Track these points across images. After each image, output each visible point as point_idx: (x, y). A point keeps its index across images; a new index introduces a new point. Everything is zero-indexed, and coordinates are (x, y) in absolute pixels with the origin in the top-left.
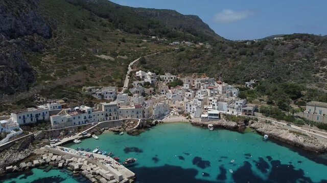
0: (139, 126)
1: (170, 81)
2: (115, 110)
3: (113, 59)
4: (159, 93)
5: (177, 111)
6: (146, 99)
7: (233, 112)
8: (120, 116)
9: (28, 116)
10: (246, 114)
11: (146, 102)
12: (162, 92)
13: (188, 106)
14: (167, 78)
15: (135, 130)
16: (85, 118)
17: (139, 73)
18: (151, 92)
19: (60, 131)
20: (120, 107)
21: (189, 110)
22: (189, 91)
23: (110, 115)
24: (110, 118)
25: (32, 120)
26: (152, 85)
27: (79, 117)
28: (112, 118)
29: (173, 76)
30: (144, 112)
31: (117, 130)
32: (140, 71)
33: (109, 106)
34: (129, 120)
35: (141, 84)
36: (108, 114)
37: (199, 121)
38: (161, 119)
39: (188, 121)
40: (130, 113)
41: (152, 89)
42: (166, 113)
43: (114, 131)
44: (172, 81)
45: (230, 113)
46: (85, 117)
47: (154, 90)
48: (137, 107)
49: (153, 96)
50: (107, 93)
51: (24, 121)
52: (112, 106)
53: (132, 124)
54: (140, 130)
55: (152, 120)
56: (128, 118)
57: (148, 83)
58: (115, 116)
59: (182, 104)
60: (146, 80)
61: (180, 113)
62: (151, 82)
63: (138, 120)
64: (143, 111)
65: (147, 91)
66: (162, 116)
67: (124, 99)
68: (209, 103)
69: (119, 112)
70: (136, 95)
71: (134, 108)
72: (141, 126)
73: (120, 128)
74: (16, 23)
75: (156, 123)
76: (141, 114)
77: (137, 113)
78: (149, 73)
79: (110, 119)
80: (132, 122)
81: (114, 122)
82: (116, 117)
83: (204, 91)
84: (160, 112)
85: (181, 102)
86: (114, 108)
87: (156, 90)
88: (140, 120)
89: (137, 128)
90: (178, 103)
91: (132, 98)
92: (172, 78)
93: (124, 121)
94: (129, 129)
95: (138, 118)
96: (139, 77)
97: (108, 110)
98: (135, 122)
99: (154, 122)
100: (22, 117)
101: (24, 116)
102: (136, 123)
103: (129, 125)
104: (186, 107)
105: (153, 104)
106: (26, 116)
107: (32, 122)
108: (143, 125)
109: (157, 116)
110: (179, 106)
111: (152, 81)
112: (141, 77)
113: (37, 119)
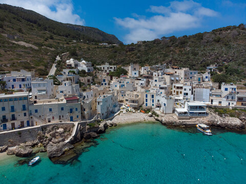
0: (75, 137)
1: (110, 71)
2: (24, 108)
3: (36, 48)
4: (100, 84)
5: (130, 106)
6: (84, 90)
7: (220, 102)
8: (35, 119)
10: (242, 104)
11: (84, 94)
12: (104, 83)
13: (149, 97)
14: (106, 68)
15: (66, 148)
17: (71, 61)
18: (89, 81)
20: (35, 102)
21: (150, 103)
22: (140, 80)
23: (14, 118)
24: (13, 125)
26: (89, 74)
28: (17, 123)
29: (113, 66)
30: (83, 109)
31: (28, 150)
32: (72, 60)
33: (11, 99)
34: (56, 127)
35: (74, 73)
36: (9, 116)
37: (175, 118)
38: (111, 120)
39: (152, 119)
40: (56, 112)
41: (90, 78)
42: (116, 109)
43: (18, 155)
44: (112, 70)
45: (215, 103)
47: (93, 80)
48: (69, 100)
49: (92, 87)
50: (14, 80)
52: (16, 99)
53: (61, 134)
54: (79, 147)
55: (99, 122)
56: (53, 122)
57: (83, 71)
58: (25, 119)
59: (138, 96)
60: (80, 69)
61: (135, 108)
62: (87, 71)
63: (74, 125)
64: (82, 107)
65: (83, 80)
66: (110, 114)
67: (44, 88)
68: (177, 92)
69: (33, 112)
70: (67, 82)
71: (65, 101)
72: (79, 135)
73: (33, 146)
75: (106, 126)
76: (78, 113)
77: (71, 111)
78: (84, 61)
79: (13, 127)
80: (61, 130)
81: (20, 133)
82: (28, 122)
83: (162, 78)
84: (108, 108)
85: (135, 93)
86: (21, 103)
87: (96, 80)
88: (76, 124)
89: (72, 142)
90: (130, 95)
91: (60, 88)
92: (111, 68)
93: (43, 128)
94: (55, 148)
95: (72, 119)
96: (71, 65)
97: (8, 109)
98: (67, 130)
99: (102, 125)
102: (70, 131)
103: (54, 136)
104: (145, 98)
105: (96, 97)
108: (82, 135)
109: (105, 114)
110: (134, 98)
111: (89, 70)
112: (73, 66)
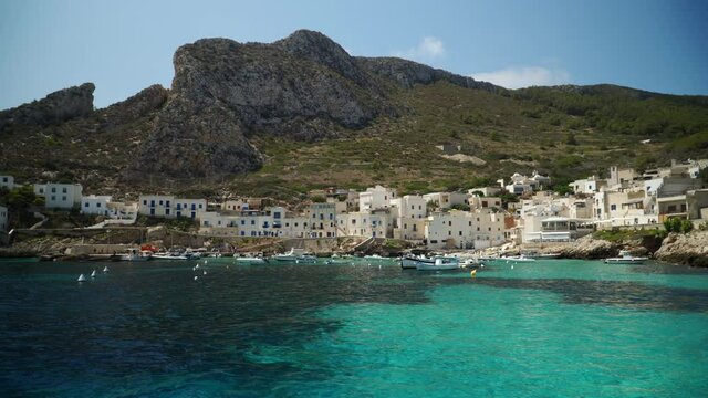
2: (331, 217)
3: (480, 162)
7: (637, 221)
9: (161, 203)
16: (266, 225)
19: (206, 240)
24: (320, 234)
25: (168, 211)
27: (253, 222)
28: (324, 235)
33: (320, 206)
36: (317, 225)
40: (358, 225)
46: (266, 223)
51: (153, 211)
52: (325, 206)
58: (331, 230)
67: (369, 201)
74: (281, 96)
76: (382, 229)
77: (374, 224)
82: (333, 234)
86: (329, 211)
95: (374, 236)
97: (318, 216)
100: (149, 203)
101: (153, 202)
106: (157, 203)
107: (167, 216)
113: (179, 213)
